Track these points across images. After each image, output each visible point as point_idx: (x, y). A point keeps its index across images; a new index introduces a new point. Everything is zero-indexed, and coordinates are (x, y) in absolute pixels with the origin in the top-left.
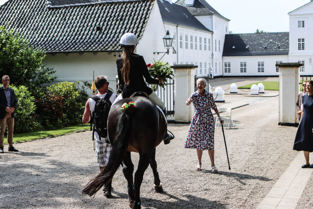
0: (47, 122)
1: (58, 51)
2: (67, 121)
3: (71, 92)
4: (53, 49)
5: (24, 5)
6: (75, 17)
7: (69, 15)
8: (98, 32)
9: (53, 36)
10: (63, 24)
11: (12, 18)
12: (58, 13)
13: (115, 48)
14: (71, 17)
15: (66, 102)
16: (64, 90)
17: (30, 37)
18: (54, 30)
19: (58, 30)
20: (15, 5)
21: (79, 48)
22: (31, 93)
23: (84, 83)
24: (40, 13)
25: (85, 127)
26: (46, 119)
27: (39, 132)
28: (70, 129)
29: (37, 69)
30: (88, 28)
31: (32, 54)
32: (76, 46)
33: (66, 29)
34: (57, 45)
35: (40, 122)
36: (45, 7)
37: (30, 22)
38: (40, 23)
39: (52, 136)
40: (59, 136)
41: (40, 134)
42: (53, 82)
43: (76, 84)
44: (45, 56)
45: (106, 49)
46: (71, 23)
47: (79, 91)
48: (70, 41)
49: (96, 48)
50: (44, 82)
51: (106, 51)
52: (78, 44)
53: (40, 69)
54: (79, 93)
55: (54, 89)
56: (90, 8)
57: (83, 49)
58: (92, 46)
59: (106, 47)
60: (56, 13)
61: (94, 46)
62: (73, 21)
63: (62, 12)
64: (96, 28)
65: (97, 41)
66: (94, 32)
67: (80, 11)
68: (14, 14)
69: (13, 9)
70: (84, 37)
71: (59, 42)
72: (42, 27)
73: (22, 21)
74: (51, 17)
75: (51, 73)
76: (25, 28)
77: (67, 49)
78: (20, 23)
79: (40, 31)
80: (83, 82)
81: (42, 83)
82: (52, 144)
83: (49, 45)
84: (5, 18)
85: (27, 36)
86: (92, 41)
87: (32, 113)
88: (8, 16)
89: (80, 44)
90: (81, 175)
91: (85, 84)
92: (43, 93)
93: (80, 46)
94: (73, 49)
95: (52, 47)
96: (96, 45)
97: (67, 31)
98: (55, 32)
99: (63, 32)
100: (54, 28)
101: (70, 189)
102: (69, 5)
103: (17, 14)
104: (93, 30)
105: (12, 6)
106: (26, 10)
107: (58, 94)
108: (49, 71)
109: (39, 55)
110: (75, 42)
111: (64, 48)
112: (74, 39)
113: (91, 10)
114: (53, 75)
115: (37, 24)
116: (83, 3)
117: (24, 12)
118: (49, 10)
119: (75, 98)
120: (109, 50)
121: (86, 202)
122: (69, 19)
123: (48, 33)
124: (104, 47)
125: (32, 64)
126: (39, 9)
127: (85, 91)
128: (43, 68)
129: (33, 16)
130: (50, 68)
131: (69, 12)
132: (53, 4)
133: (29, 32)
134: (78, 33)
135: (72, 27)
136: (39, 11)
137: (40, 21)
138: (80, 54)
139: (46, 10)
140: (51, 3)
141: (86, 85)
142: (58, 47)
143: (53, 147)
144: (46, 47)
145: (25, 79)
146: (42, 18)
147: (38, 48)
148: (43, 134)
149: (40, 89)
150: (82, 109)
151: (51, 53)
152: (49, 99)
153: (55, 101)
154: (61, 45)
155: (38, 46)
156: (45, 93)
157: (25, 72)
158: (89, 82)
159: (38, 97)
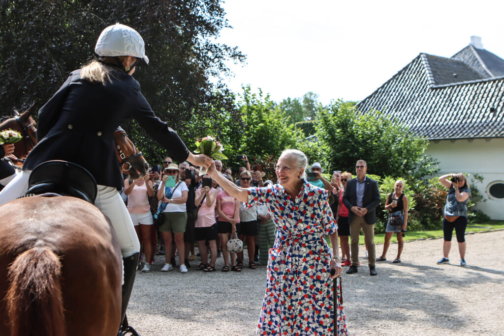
0: (428, 220)
1: (442, 138)
4: (436, 136)
5: (404, 86)
6: (463, 97)
7: (455, 95)
8: (492, 114)
9: (437, 121)
10: (448, 106)
11: (389, 102)
12: (443, 93)
14: (458, 98)
17: (409, 122)
18: (438, 113)
19: (442, 113)
20: (393, 87)
21: (468, 134)
22: (410, 187)
23: (473, 176)
24: (421, 94)
25: (474, 229)
26: (427, 217)
27: (418, 232)
29: (419, 160)
30: (479, 110)
31: (413, 143)
32: (464, 131)
33: (451, 112)
34: (441, 131)
35: (421, 220)
36: (427, 87)
37: (410, 105)
38: (422, 106)
39: (433, 238)
41: (419, 234)
42: (435, 174)
44: (427, 144)
45: (502, 135)
46: (458, 105)
48: (456, 126)
49: (489, 133)
50: (425, 175)
52: (467, 129)
53: (422, 159)
55: (436, 181)
56: (482, 86)
57: (473, 135)
58: (484, 131)
60: (440, 93)
61: (487, 131)
62: (460, 102)
63: (447, 93)
64: (489, 109)
65: (490, 125)
66: (487, 115)
67: (469, 90)
68: (392, 97)
69: (390, 91)
70: (474, 120)
71: (443, 127)
72: (424, 110)
73: (401, 105)
74: (434, 98)
75: (435, 164)
76: (404, 112)
77: (453, 135)
78: (398, 107)
79: (421, 115)
80: (472, 174)
81: (423, 175)
82: (433, 246)
83: (432, 131)
84: (382, 102)
85: (406, 121)
86: (485, 125)
87: (410, 209)
88: (386, 100)
89: (469, 129)
91: (475, 176)
92: (424, 187)
93: (469, 131)
94: (461, 135)
95: (435, 133)
96: (490, 130)
97: (453, 115)
98: (439, 116)
99: (448, 115)
100: (437, 111)
102: (455, 84)
103: (395, 97)
104: (486, 112)
105: (389, 87)
106: (405, 92)
107: (442, 188)
108: (432, 161)
109: (420, 143)
110: (463, 126)
111: (450, 134)
112: (461, 123)
113: (482, 88)
114: (437, 167)
115: (418, 107)
116: (472, 80)
117: (402, 94)
118: (432, 91)
122: (455, 100)
123: (430, 117)
124: (500, 133)
125: (411, 154)
126: (420, 90)
127: (475, 185)
128: (425, 158)
129: (414, 98)
130: (434, 158)
131: (455, 92)
132: (437, 83)
133: (409, 117)
134: (467, 116)
135: (460, 109)
136: (421, 92)
137: (422, 104)
138: (469, 141)
139: (428, 91)
140: (434, 82)
141: (476, 179)
142: (442, 133)
143: (434, 251)
144: (429, 134)
145: (403, 170)
146: (424, 100)
147: (419, 134)
148: (422, 234)
149: (421, 182)
150: (471, 207)
151: (434, 140)
152: (430, 194)
153: (438, 196)
154: (446, 130)
155: (419, 132)
156: (426, 187)
157: (404, 163)
158: (480, 175)
159: (418, 191)
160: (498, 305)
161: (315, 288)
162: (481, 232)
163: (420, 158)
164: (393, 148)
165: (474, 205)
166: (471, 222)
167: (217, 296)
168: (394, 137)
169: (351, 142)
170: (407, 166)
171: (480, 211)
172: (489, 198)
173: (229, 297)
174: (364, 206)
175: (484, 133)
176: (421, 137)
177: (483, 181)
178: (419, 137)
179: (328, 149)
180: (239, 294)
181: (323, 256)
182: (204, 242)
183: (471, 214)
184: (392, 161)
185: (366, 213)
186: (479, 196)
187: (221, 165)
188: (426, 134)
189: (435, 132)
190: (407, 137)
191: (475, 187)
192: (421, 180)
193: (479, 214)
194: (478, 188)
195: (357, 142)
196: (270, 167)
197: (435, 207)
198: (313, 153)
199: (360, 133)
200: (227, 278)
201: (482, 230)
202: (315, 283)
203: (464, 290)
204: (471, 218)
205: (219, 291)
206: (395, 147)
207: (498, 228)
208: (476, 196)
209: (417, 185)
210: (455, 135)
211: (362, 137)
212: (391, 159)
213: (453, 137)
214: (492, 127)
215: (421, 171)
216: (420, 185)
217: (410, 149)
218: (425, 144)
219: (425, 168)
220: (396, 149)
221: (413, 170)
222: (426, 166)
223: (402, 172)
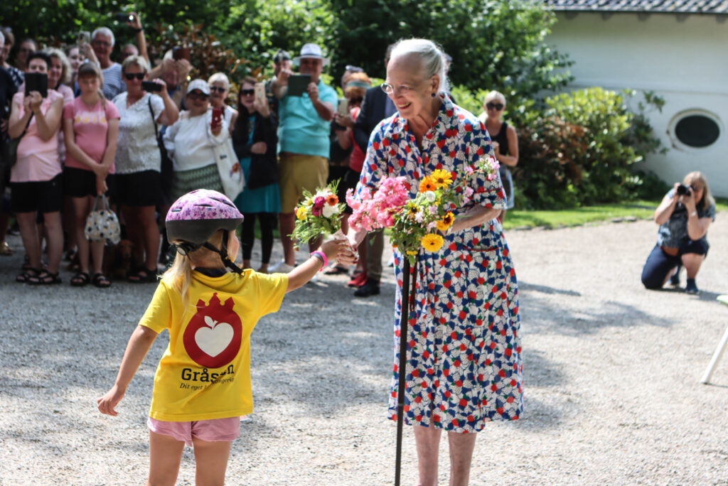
0: (539, 188)
1: (582, 8)
2: (592, 192)
3: (608, 116)
4: (570, 1)
15: (591, 140)
16: (590, 111)
21: (640, 3)
23: (644, 96)
25: (637, 211)
26: (538, 180)
28: (598, 211)
29: (530, 53)
31: (519, 15)
35: (523, 186)
39: (548, 227)
40: (565, 227)
42: (563, 88)
43: (624, 95)
45: (712, 8)
47: (629, 117)
49: (685, 3)
50: (540, 88)
51: (711, 13)
53: (537, 53)
54: (628, 121)
55: (564, 104)
57: (651, 5)
59: (713, 3)
77: (607, 3)
80: (641, 92)
81: (535, 89)
90: (615, 333)
91: (648, 97)
92: (537, 114)
101: (584, 366)
107: (575, 118)
108: (556, 58)
109: (535, 18)
114: (568, 73)
119: (619, 133)
120: (720, 10)
121: (621, 407)
124: (707, 3)
125: (514, 39)
127: (646, 116)
128: (543, 51)
130: (561, 52)
138: (640, 19)
141: (649, 102)
145: (494, 76)
148: (525, 218)
149: (530, 103)
150: (634, 164)
151: (566, 12)
152: (548, 130)
153: (565, 136)
156: (541, 116)
157: (496, 60)
158: (659, 95)
159: (523, 122)
160: (673, 371)
161: (468, 316)
163: (532, 50)
164: (474, 25)
165: (639, 159)
166: (631, 197)
167: (59, 338)
169: (379, 6)
170: (503, 67)
171: (651, 172)
172: (674, 146)
173: (87, 341)
177: (664, 108)
179: (330, 18)
180: (112, 333)
181: (479, 253)
182: (33, 215)
183: (632, 179)
184: (470, 53)
186: (653, 140)
187: (113, 41)
191: (645, 120)
192: (530, 98)
193: (650, 179)
194: (652, 123)
196: (195, 50)
197: (557, 160)
198: (295, 25)
200: (84, 298)
202: (467, 305)
203: (606, 339)
204: (632, 188)
205: (65, 326)
206: (479, 23)
208: (646, 140)
209: (522, 109)
210: (613, 3)
212: (468, 48)
213: (606, 8)
215: (533, 79)
216: (527, 110)
217: (512, 29)
218: (547, 19)
219: (541, 72)
220: (481, 26)
221: (514, 76)
222: (544, 69)
223: (490, 78)
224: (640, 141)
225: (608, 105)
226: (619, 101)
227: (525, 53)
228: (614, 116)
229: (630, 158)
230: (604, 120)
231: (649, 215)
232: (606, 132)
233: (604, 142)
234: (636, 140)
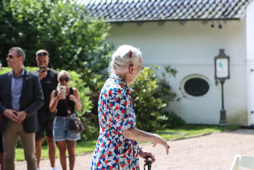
1: (126, 20)
3: (145, 82)
4: (119, 17)
13: (214, 13)
15: (137, 96)
21: (158, 15)
23: (165, 69)
32: (154, 12)
34: (125, 10)
43: (153, 69)
45: (199, 16)
47: (157, 81)
48: (145, 4)
49: (184, 14)
51: (199, 19)
54: (157, 84)
57: (165, 17)
58: (178, 11)
59: (200, 14)
61: (181, 11)
65: (185, 3)
71: (127, 6)
77: (140, 16)
80: (163, 67)
81: (102, 68)
83: (114, 11)
86: (179, 4)
87: (86, 112)
89: (160, 8)
91: (167, 69)
94: (149, 16)
95: (119, 13)
96: (185, 11)
108: (113, 49)
109: (99, 26)
110: (152, 5)
111: (136, 14)
119: (152, 91)
120: (203, 17)
124: (196, 13)
127: (167, 80)
128: (105, 46)
138: (160, 25)
141: (168, 72)
142: (127, 13)
144: (110, 14)
145: (77, 61)
147: (98, 15)
149: (100, 76)
150: (162, 108)
151: (117, 23)
154: (131, 10)
155: (97, 11)
157: (78, 52)
158: (173, 68)
159: (96, 88)
162: (174, 139)
163: (99, 46)
164: (63, 32)
165: (165, 105)
166: (162, 127)
168: (66, 19)
169: (7, 24)
170: (82, 56)
171: (172, 113)
172: (184, 96)
174: (21, 109)
175: (177, 15)
176: (100, 18)
177: (177, 75)
178: (97, 18)
183: (161, 117)
184: (63, 49)
185: (25, 117)
186: (172, 94)
188: (107, 14)
189: (117, 12)
190: (82, 18)
192: (100, 73)
193: (172, 116)
194: (171, 84)
195: (15, 23)
199: (20, 11)
201: (174, 137)
204: (163, 122)
206: (66, 31)
207: (195, 134)
208: (168, 94)
209: (95, 80)
210: (143, 16)
211: (23, 18)
212: (61, 46)
213: (140, 19)
214: (188, 7)
215: (100, 62)
216: (98, 81)
217: (86, 34)
218: (106, 27)
219: (104, 58)
220: (68, 33)
221: (89, 61)
222: (106, 56)
223: (75, 64)
224: (165, 95)
225: (145, 75)
226: (151, 72)
227: (95, 47)
228: (148, 81)
229: (159, 105)
230: (143, 84)
231: (172, 137)
232: (144, 91)
233: (143, 96)
234: (162, 94)
